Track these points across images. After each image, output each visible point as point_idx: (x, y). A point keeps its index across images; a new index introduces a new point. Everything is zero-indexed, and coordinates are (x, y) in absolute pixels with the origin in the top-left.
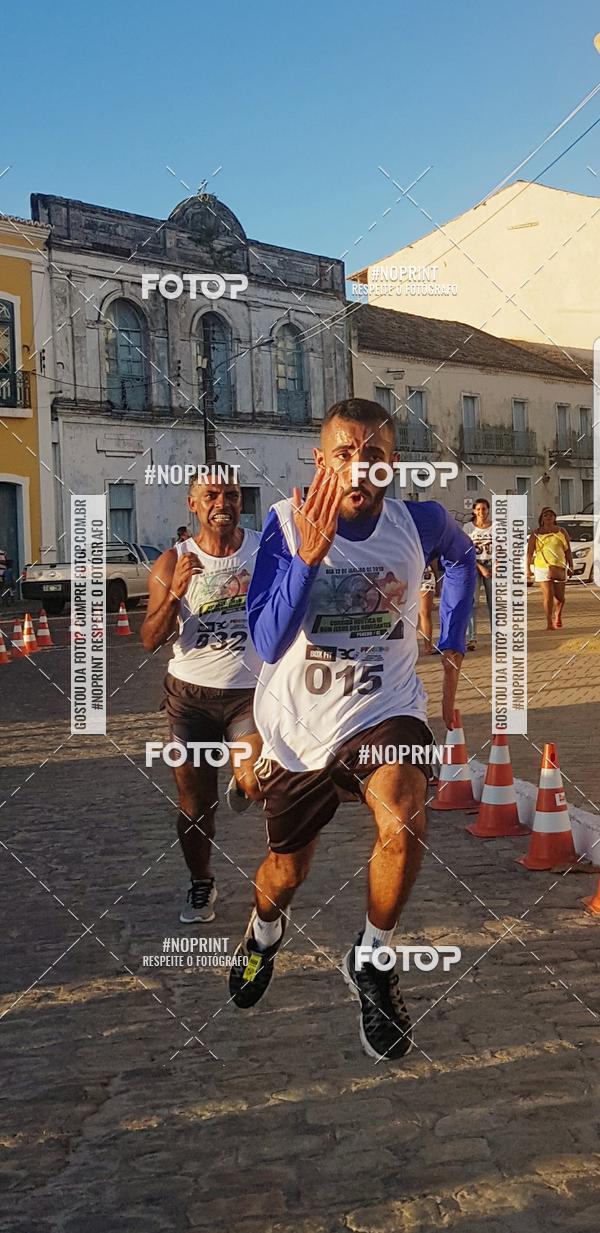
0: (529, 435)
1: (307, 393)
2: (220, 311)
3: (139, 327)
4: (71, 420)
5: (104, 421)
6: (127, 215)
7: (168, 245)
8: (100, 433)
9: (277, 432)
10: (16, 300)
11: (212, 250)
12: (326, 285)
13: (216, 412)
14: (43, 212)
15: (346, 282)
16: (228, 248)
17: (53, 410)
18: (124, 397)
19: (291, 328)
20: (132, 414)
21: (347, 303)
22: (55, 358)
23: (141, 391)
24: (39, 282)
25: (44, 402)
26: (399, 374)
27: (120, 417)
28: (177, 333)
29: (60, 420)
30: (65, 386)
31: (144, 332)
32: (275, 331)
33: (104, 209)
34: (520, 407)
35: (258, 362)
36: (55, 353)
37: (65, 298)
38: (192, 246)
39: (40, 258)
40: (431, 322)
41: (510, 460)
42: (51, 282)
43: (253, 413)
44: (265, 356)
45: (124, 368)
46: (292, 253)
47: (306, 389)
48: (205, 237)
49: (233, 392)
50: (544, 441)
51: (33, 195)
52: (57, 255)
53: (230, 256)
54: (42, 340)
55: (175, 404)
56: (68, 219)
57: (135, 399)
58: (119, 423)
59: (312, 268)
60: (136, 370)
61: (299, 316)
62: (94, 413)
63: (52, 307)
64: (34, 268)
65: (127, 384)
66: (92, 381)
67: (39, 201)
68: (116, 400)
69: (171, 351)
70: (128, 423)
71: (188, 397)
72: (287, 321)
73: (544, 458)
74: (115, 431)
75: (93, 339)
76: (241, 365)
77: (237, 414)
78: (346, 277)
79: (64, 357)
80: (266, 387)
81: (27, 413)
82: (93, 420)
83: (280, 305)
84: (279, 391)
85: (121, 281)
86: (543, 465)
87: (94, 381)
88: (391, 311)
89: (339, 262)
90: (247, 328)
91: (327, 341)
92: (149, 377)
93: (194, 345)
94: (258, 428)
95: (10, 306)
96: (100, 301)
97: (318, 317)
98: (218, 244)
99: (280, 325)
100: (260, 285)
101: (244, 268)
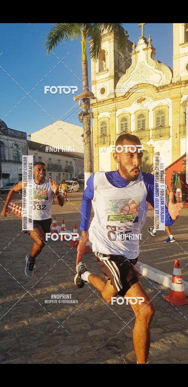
0: (61, 166)
1: (19, 157)
9: (13, 164)
12: (23, 137)
15: (27, 136)
16: (4, 129)
19: (16, 145)
21: (27, 141)
26: (37, 154)
34: (59, 161)
35: (10, 151)
41: (57, 170)
43: (9, 160)
44: (11, 150)
46: (16, 131)
47: (19, 156)
49: (5, 156)
50: (64, 167)
53: (4, 131)
59: (20, 134)
61: (18, 142)
73: (63, 170)
76: (6, 151)
77: (6, 160)
78: (27, 135)
80: (11, 156)
83: (14, 140)
84: (14, 156)
88: (35, 142)
89: (25, 133)
90: (8, 144)
91: (23, 147)
94: (10, 163)
97: (22, 143)
99: (14, 144)
100: (10, 136)
101: (7, 133)
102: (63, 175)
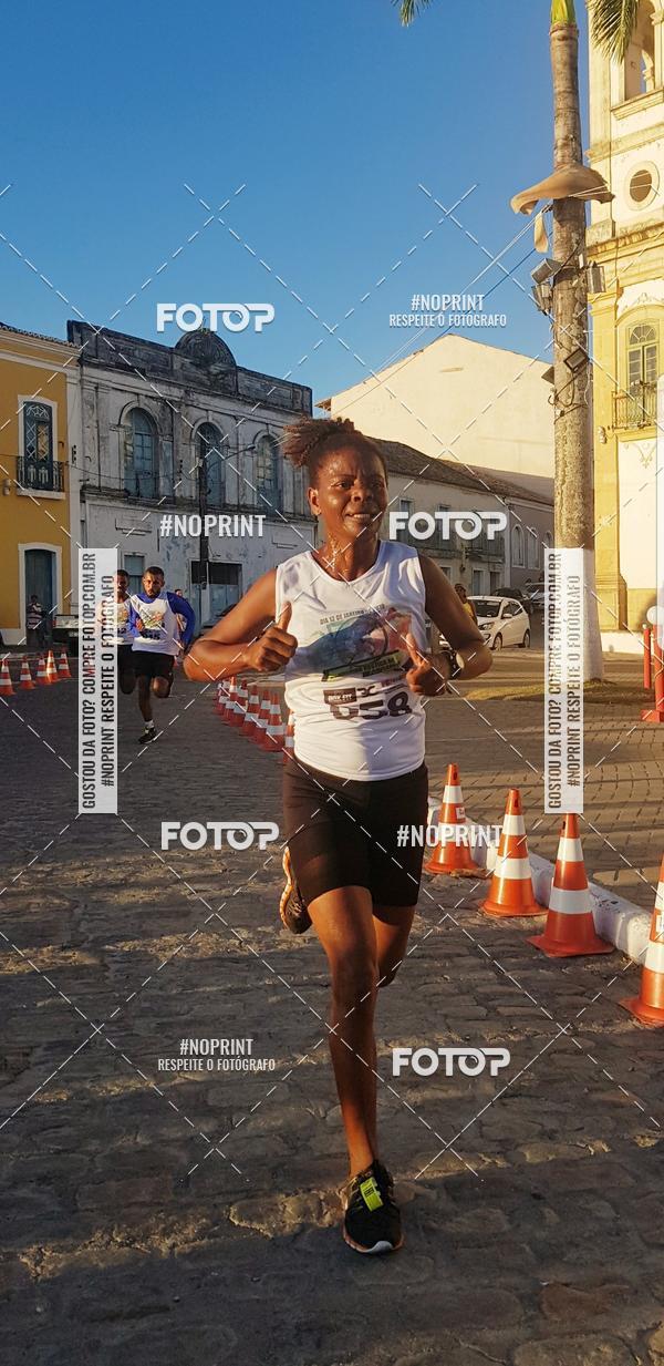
1: (280, 491)
2: (214, 422)
3: (150, 431)
4: (95, 503)
5: (122, 505)
6: (143, 341)
7: (175, 368)
8: (118, 514)
10: (54, 405)
11: (209, 373)
12: (298, 406)
13: (209, 502)
14: (77, 335)
15: (314, 408)
16: (222, 373)
17: (82, 494)
18: (137, 487)
19: (268, 438)
20: (144, 500)
22: (84, 453)
23: (152, 482)
24: (72, 391)
25: (74, 487)
27: (134, 502)
28: (180, 438)
29: (88, 502)
30: (91, 476)
31: (155, 436)
32: (257, 441)
33: (125, 335)
34: (445, 512)
35: (243, 464)
36: (84, 448)
37: (92, 406)
38: (193, 369)
39: (73, 373)
40: (380, 442)
41: (435, 551)
42: (82, 393)
43: (238, 506)
44: (249, 460)
45: (138, 463)
46: (271, 379)
47: (280, 487)
48: (204, 363)
49: (222, 488)
51: (69, 322)
52: (86, 370)
53: (223, 378)
54: (73, 439)
55: (177, 495)
56: (96, 341)
57: (147, 489)
58: (133, 507)
59: (289, 393)
60: (148, 466)
61: (276, 430)
62: (114, 498)
63: (83, 413)
64: (68, 380)
65: (141, 477)
66: (113, 473)
67: (75, 327)
68: (132, 489)
69: (175, 452)
70: (140, 508)
71: (187, 488)
72: (266, 434)
73: (461, 553)
74: (131, 513)
75: (115, 439)
76: (230, 465)
77: (225, 505)
78: (314, 404)
79: (90, 453)
80: (249, 486)
81: (61, 495)
82: (113, 503)
83: (260, 419)
85: (138, 394)
86: (461, 558)
87: (114, 472)
89: (308, 389)
90: (234, 436)
92: (157, 473)
93: (193, 448)
95: (49, 409)
96: (120, 409)
98: (214, 369)
99: (260, 436)
100: (246, 403)
101: (233, 389)
102: (459, 573)
